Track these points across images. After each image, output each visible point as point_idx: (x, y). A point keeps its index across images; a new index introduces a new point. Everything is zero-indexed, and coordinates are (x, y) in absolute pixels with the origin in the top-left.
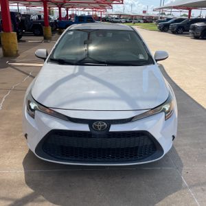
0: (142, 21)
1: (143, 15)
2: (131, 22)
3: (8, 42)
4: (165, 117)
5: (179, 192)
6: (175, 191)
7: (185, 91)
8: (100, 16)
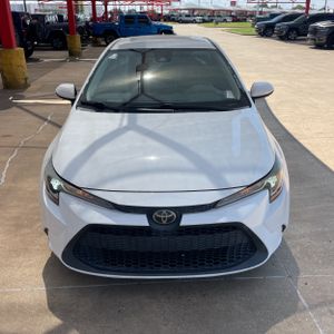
0: (229, 19)
1: (232, 8)
2: (212, 21)
3: (11, 64)
4: (270, 197)
5: (293, 317)
6: (287, 316)
7: (301, 141)
8: (160, 12)
